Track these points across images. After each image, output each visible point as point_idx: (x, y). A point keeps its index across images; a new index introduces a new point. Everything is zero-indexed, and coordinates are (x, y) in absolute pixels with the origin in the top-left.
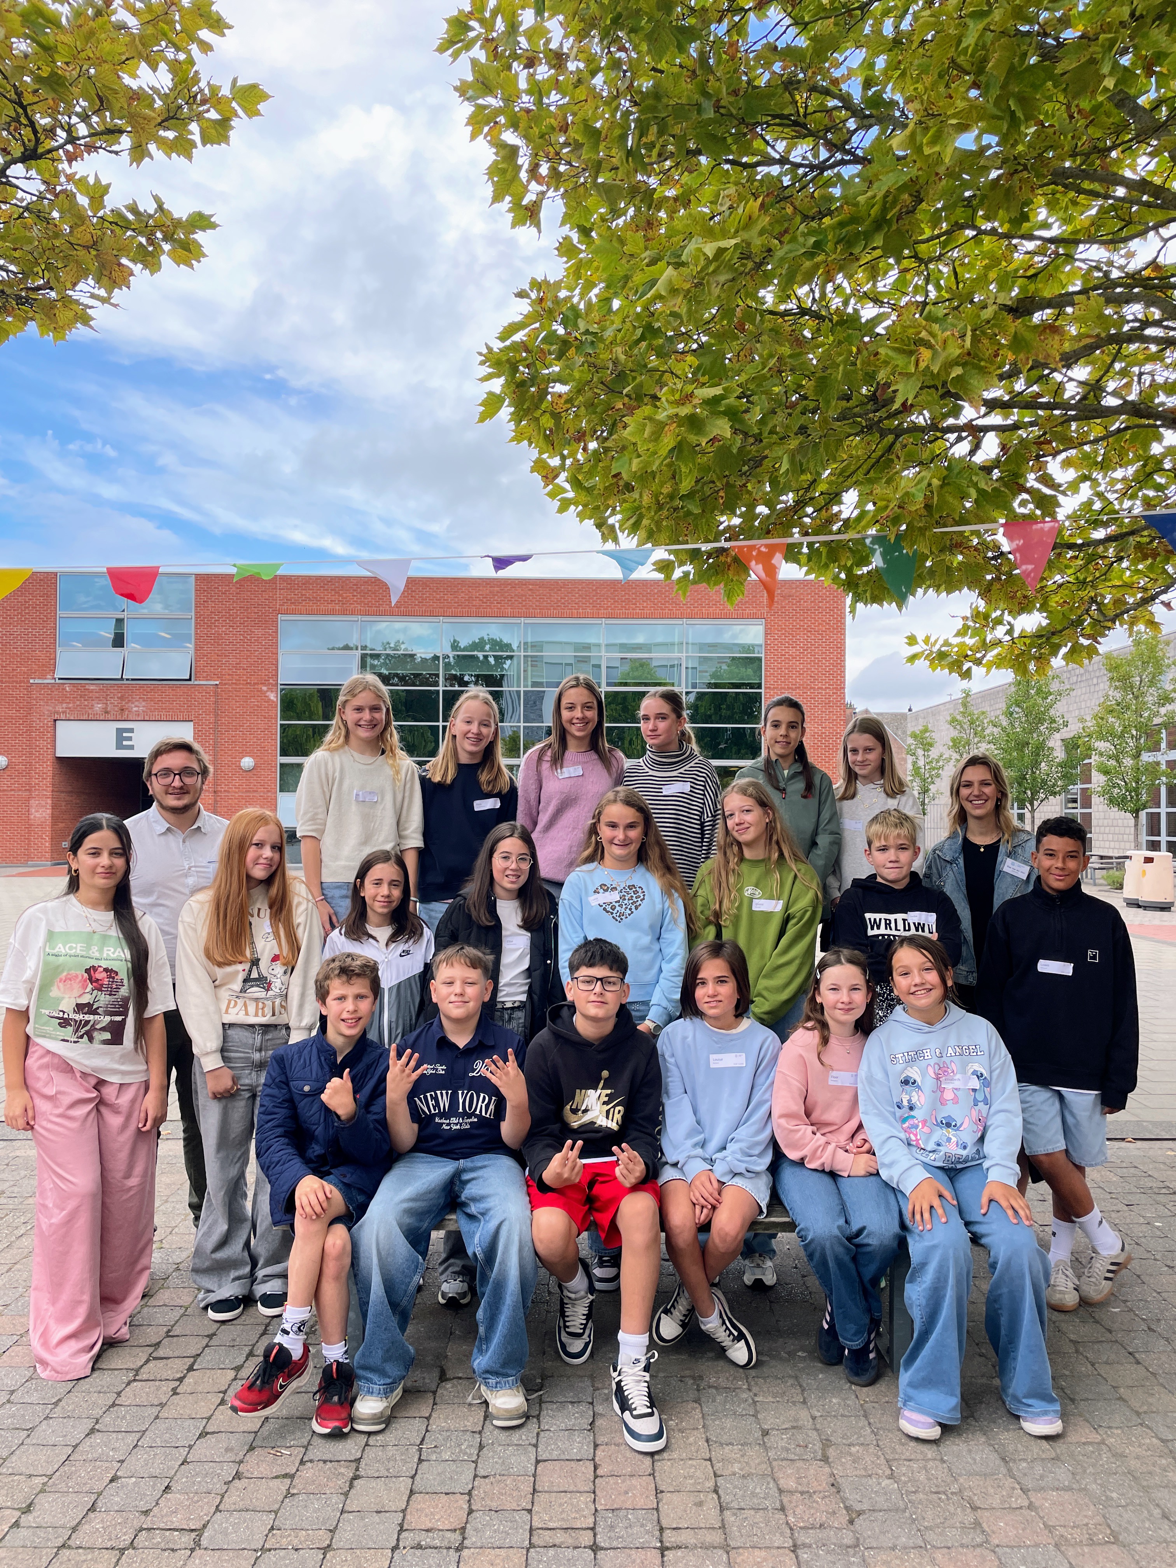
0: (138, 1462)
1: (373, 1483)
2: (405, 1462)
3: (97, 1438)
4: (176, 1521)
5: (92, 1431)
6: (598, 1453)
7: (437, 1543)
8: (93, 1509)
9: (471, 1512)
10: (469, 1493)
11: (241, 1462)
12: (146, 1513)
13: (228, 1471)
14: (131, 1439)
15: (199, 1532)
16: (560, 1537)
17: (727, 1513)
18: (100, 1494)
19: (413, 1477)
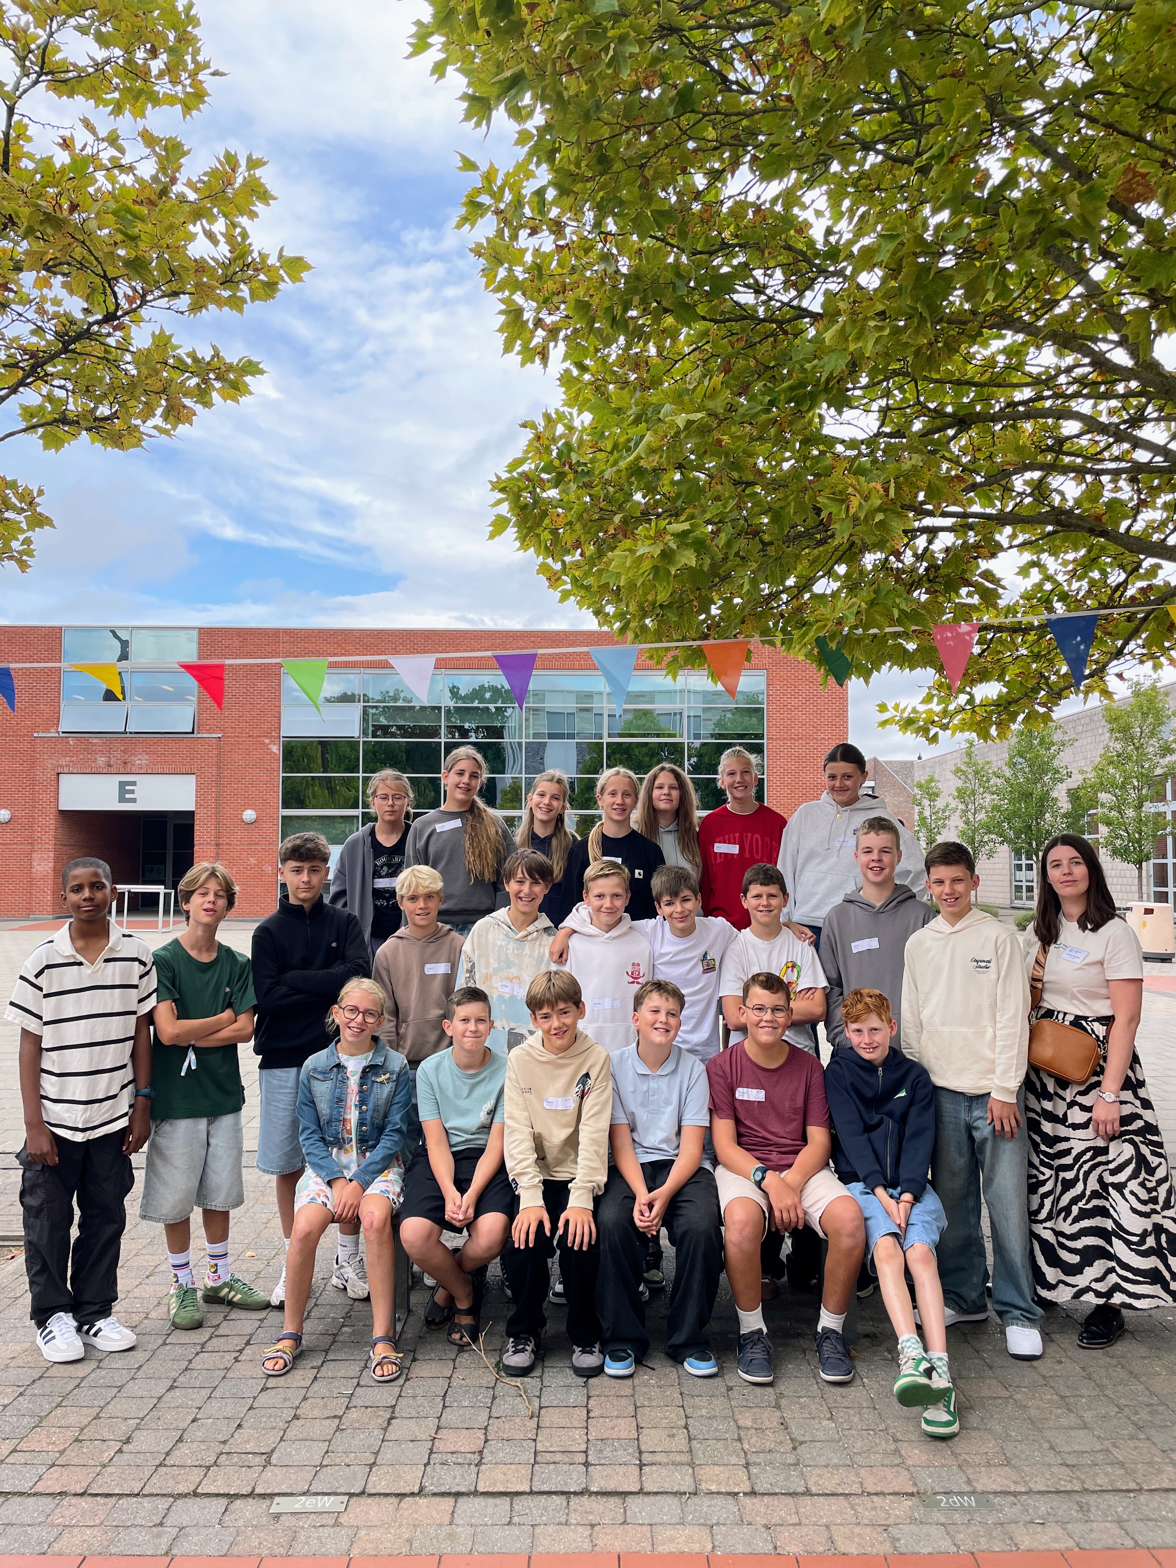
0: (213, 1407)
1: (407, 1422)
2: (431, 1408)
3: (177, 1392)
4: (249, 1447)
5: (172, 1388)
6: (591, 1402)
7: (460, 1460)
8: (180, 1440)
9: (486, 1441)
10: (486, 1428)
11: (297, 1408)
12: (224, 1442)
13: (288, 1414)
14: (205, 1393)
15: (270, 1454)
16: (558, 1457)
17: (694, 1443)
18: (184, 1430)
19: (439, 1418)
